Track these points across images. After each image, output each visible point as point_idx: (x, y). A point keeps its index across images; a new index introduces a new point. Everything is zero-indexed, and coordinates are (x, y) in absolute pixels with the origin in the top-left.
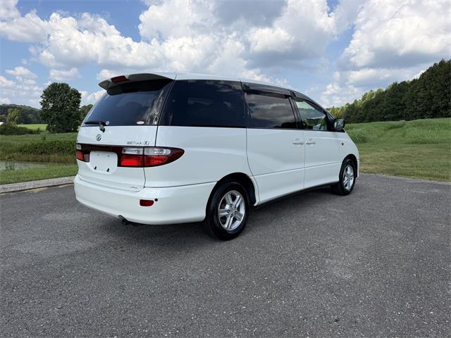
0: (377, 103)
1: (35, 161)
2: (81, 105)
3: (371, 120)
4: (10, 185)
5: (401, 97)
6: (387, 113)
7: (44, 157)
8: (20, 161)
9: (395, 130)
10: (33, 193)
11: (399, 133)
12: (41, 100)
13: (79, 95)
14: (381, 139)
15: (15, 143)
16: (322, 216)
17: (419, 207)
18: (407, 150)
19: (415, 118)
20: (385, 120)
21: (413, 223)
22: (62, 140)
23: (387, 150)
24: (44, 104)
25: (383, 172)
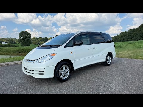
0: (125, 36)
1: (17, 55)
2: (31, 38)
3: (123, 41)
4: (12, 62)
5: (133, 34)
6: (128, 39)
7: (20, 54)
8: (13, 55)
9: (131, 44)
10: (19, 64)
11: (132, 45)
12: (19, 36)
13: (30, 35)
14: (126, 47)
15: (11, 49)
16: (108, 71)
17: (139, 68)
18: (135, 50)
19: (138, 40)
20: (127, 41)
21: (138, 73)
22: (25, 48)
23: (128, 51)
24: (20, 37)
25: (127, 57)
